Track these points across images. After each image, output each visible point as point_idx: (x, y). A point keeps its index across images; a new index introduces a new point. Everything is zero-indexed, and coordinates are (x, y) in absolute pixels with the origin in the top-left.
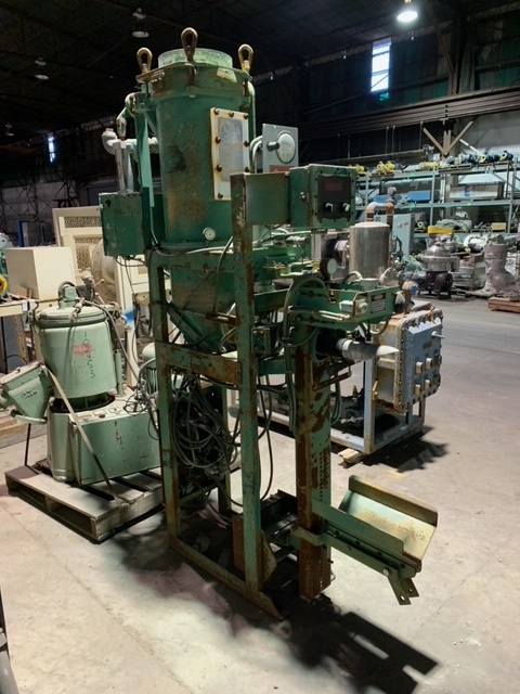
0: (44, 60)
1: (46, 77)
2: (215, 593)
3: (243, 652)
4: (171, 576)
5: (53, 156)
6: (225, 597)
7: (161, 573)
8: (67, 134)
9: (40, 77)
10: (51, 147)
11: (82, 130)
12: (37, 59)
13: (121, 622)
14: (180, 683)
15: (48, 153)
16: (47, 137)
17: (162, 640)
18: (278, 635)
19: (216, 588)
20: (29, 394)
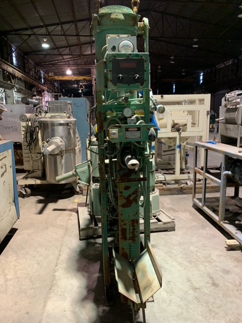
0: (197, 38)
1: (197, 46)
2: (96, 279)
3: (77, 309)
4: (90, 264)
5: (201, 81)
6: (97, 283)
7: (87, 261)
8: (209, 71)
9: (195, 46)
10: (201, 78)
11: (216, 68)
12: (194, 38)
13: (55, 271)
14: (45, 306)
15: (200, 81)
16: (200, 73)
17: (58, 286)
18: (98, 312)
19: (99, 278)
20: (83, 172)
